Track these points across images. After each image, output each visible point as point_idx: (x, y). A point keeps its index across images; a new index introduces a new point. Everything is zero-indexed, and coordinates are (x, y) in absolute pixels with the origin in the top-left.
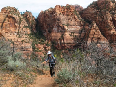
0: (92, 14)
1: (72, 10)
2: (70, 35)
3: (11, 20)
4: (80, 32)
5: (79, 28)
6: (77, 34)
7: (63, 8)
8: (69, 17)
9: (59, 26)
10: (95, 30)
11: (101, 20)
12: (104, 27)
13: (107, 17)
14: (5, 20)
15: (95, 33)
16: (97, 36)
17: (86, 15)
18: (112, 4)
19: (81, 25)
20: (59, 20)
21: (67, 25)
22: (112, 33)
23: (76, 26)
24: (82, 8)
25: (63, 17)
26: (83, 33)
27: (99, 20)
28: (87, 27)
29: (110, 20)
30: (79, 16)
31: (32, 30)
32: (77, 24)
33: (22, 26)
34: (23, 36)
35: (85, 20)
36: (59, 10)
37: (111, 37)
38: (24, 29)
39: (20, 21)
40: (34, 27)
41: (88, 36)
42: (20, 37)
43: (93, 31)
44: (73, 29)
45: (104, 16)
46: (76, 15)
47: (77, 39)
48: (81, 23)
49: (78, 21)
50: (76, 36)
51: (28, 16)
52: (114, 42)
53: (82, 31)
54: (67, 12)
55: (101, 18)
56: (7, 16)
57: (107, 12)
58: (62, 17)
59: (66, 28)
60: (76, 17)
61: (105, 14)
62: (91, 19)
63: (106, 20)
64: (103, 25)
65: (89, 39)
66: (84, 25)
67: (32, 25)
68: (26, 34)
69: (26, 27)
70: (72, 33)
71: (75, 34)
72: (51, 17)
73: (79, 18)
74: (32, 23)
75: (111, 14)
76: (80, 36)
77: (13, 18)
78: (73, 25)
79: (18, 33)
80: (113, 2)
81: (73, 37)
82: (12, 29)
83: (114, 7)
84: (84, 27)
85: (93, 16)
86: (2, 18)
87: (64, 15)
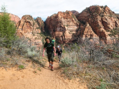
0: (86, 17)
1: (70, 15)
2: (69, 33)
3: (28, 24)
4: (77, 31)
6: (74, 32)
7: (64, 13)
8: (68, 20)
9: (61, 27)
11: (92, 21)
12: (95, 27)
13: (97, 19)
15: (88, 31)
16: (90, 33)
17: (81, 18)
18: (101, 9)
19: (77, 26)
20: (61, 22)
21: (67, 26)
22: (101, 31)
23: (73, 26)
26: (79, 31)
27: (91, 21)
28: (82, 27)
29: (100, 21)
30: (76, 19)
31: (42, 30)
32: (74, 25)
33: (35, 27)
34: (36, 35)
35: (80, 22)
36: (61, 15)
37: (101, 34)
38: (36, 30)
39: (34, 24)
42: (34, 35)
43: (86, 30)
44: (71, 29)
45: (95, 18)
47: (75, 36)
48: (77, 24)
49: (75, 22)
50: (73, 34)
51: (39, 21)
52: (103, 37)
54: (67, 16)
55: (93, 20)
56: (25, 22)
57: (97, 15)
58: (63, 20)
59: (66, 28)
60: (73, 19)
62: (85, 21)
63: (96, 21)
64: (94, 25)
65: (84, 36)
66: (80, 25)
67: (42, 27)
68: (38, 33)
69: (38, 28)
70: (71, 31)
72: (55, 20)
73: (75, 20)
74: (42, 25)
75: (100, 16)
76: (77, 33)
77: (29, 22)
78: (72, 26)
79: (33, 32)
80: (102, 7)
81: (71, 35)
82: (29, 30)
83: (102, 11)
84: (79, 27)
85: (86, 18)
86: (22, 23)
87: (64, 18)
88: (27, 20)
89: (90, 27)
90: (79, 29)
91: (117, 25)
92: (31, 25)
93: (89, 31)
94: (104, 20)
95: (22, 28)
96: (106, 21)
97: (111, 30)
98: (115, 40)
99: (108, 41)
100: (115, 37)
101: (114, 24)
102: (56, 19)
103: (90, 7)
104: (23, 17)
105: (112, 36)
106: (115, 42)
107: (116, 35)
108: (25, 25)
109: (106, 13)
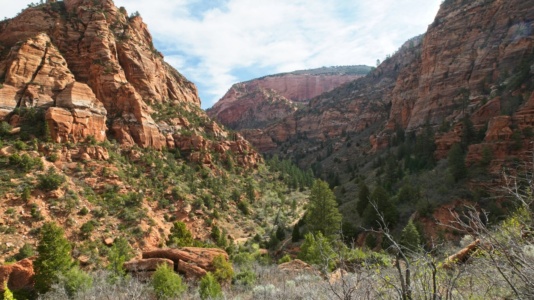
91: (174, 93)
93: (47, 68)
94: (129, 54)
96: (136, 61)
97: (156, 100)
98: (170, 136)
99: (146, 134)
100: (171, 124)
101: (166, 87)
105: (159, 120)
106: (172, 143)
107: (173, 118)
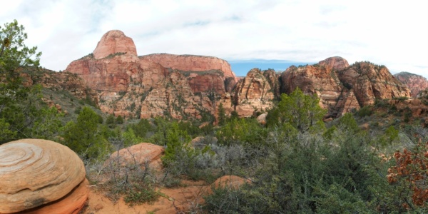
0: (353, 78)
1: (328, 71)
2: (324, 103)
3: (256, 84)
4: (337, 100)
5: (336, 94)
6: (333, 103)
7: (316, 66)
8: (324, 80)
9: (309, 91)
10: (352, 99)
11: (359, 88)
13: (365, 86)
14: (250, 85)
15: (351, 103)
17: (346, 77)
18: (373, 71)
19: (338, 91)
20: (310, 84)
21: (321, 90)
23: (331, 92)
24: (346, 62)
25: (316, 80)
26: (340, 101)
27: (357, 88)
28: (345, 93)
29: (370, 88)
30: (337, 79)
31: (275, 94)
32: (333, 89)
33: (266, 90)
34: (267, 102)
35: (344, 85)
36: (311, 71)
38: (268, 94)
39: (264, 84)
40: (278, 91)
41: (343, 106)
42: (264, 103)
43: (348, 101)
44: (327, 95)
45: (363, 84)
46: (333, 78)
47: (332, 108)
48: (338, 89)
49: (335, 85)
50: (330, 105)
51: (271, 76)
53: (339, 99)
54: (321, 73)
56: (252, 81)
57: (366, 80)
58: (314, 79)
59: (319, 94)
60: (332, 80)
61: (365, 82)
62: (351, 84)
63: (364, 89)
64: (361, 94)
65: (345, 110)
66: (342, 91)
67: (276, 87)
68: (269, 100)
69: (269, 91)
70: (326, 100)
71: (330, 102)
72: (301, 79)
73: (336, 81)
74: (276, 85)
75: (371, 82)
76: (336, 104)
77: (258, 82)
78: (329, 90)
79: (262, 99)
80: (376, 67)
81: (326, 106)
82: (256, 95)
83: (375, 74)
84: (341, 94)
85: (353, 80)
86: (247, 83)
87: (316, 76)
88: (255, 79)
89: (354, 97)
90: (340, 97)
92: (260, 86)
95: (247, 91)
102: (302, 77)
103: (362, 63)
104: (248, 74)
108: (251, 87)
109: (380, 78)
